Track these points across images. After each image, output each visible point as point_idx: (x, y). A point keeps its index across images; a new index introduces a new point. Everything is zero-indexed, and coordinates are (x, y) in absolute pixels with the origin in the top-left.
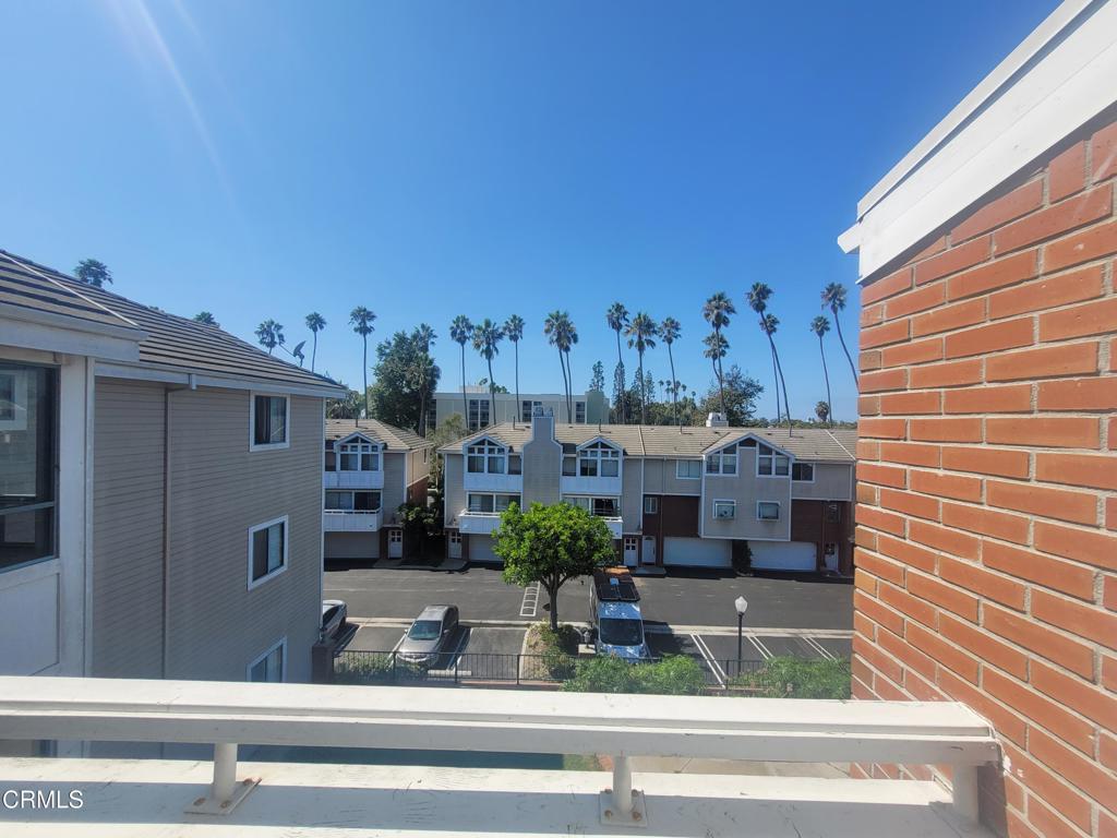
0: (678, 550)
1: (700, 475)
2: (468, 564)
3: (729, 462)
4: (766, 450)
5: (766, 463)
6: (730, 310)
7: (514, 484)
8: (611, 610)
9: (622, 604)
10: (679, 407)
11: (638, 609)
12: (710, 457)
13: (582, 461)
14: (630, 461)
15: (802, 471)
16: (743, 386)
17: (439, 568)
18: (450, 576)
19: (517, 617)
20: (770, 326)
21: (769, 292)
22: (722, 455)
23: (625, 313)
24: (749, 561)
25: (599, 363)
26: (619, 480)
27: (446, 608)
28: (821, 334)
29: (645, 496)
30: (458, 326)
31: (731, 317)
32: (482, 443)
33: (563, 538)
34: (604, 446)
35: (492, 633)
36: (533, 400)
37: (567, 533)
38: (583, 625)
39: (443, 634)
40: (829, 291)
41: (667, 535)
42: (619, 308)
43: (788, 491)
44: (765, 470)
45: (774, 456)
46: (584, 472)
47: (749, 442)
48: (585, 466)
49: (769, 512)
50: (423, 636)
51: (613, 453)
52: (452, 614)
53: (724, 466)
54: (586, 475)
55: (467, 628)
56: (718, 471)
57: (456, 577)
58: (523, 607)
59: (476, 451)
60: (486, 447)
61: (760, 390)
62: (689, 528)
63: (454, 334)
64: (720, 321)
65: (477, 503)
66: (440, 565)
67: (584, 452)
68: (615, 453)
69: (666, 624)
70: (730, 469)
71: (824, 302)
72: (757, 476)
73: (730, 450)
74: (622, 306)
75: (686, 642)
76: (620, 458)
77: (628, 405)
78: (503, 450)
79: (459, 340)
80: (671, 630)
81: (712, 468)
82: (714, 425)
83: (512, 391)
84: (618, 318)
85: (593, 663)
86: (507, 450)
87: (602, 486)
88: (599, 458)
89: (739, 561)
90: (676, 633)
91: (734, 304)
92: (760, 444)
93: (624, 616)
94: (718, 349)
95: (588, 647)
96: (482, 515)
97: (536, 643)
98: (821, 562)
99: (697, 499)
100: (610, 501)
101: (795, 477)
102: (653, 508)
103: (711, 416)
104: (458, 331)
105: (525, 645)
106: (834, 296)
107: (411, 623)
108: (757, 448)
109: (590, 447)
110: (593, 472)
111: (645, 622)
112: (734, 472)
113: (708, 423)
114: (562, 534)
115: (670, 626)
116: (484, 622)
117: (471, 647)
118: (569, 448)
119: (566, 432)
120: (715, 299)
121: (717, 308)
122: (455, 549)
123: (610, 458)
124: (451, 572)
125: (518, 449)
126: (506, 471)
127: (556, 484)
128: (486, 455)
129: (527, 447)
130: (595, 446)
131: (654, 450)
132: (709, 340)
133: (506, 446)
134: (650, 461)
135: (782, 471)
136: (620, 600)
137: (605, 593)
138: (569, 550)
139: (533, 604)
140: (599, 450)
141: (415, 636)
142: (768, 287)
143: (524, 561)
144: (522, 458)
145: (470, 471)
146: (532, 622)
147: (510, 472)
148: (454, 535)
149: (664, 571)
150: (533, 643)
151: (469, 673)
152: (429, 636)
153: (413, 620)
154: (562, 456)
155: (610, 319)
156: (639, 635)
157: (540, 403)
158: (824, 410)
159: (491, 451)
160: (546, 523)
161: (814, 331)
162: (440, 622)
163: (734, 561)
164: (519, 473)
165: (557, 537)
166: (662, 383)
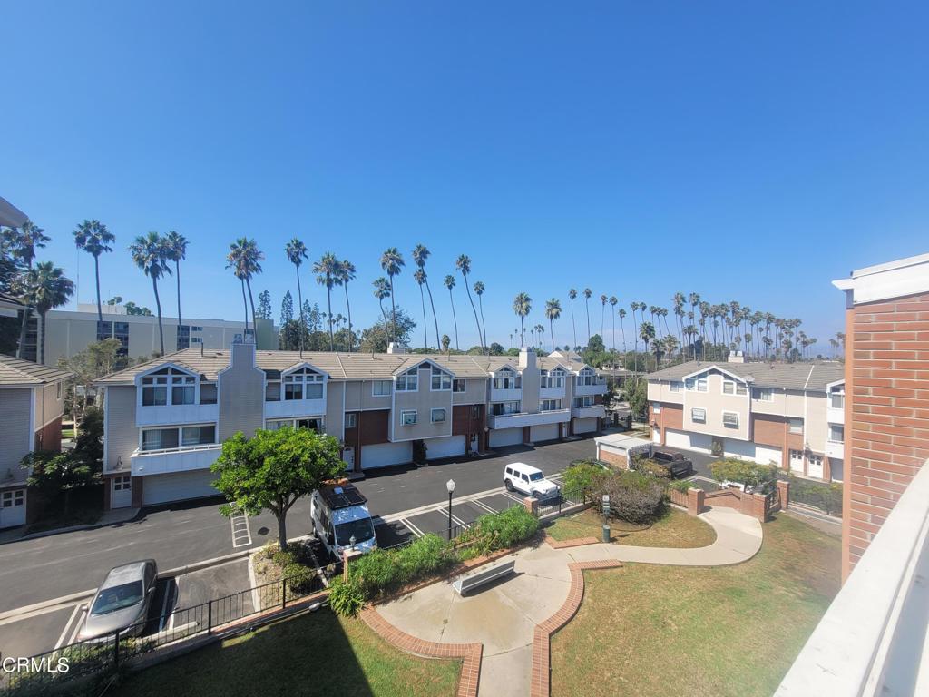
0: (374, 455)
1: (390, 392)
2: (142, 511)
3: (411, 381)
4: (437, 371)
5: (436, 380)
6: (401, 262)
7: (209, 414)
8: (343, 516)
9: (352, 508)
10: (341, 336)
11: (367, 509)
12: (398, 378)
13: (286, 385)
14: (334, 384)
15: (457, 385)
16: (403, 321)
17: (98, 524)
18: (120, 530)
19: (232, 550)
20: (422, 277)
21: (428, 253)
22: (407, 375)
23: (304, 249)
24: (425, 455)
25: (266, 292)
26: (323, 402)
27: (143, 564)
28: (450, 287)
29: (346, 413)
30: (87, 233)
31: (401, 267)
32: (164, 371)
33: (302, 459)
34: (309, 371)
35: (205, 576)
36: (191, 325)
37: (307, 454)
38: (305, 538)
39: (147, 594)
40: (461, 260)
41: (364, 445)
42: (298, 244)
43: (451, 400)
44: (436, 386)
45: (441, 375)
46: (289, 396)
47: (426, 365)
48: (290, 390)
49: (440, 416)
50: (116, 605)
51: (318, 377)
52: (151, 568)
53: (409, 384)
54: (292, 398)
55: (171, 578)
56: (404, 388)
57: (130, 528)
58: (234, 539)
59: (155, 381)
60: (170, 377)
61: (414, 325)
62: (382, 436)
63: (80, 241)
64: (393, 270)
65: (155, 439)
66: (97, 521)
67: (289, 378)
68: (320, 377)
69: (378, 517)
70: (412, 386)
71: (458, 266)
72: (431, 390)
73: (412, 372)
74: (301, 244)
75: (398, 526)
76: (325, 382)
77: (296, 333)
78: (193, 379)
79: (89, 249)
80: (383, 520)
81: (400, 386)
82: (394, 352)
83: (155, 312)
84: (297, 254)
85: (360, 562)
86: (198, 379)
87: (307, 408)
88: (304, 383)
89: (419, 455)
90: (388, 521)
91: (403, 258)
92: (434, 367)
93: (356, 518)
94: (385, 290)
95: (354, 550)
96: (165, 452)
97: (266, 569)
98: (468, 448)
99: (387, 413)
100: (315, 421)
101: (455, 390)
102: (352, 424)
103: (392, 345)
104: (88, 238)
105: (252, 574)
106: (465, 263)
107: (92, 595)
108: (431, 370)
109: (295, 373)
110: (299, 396)
111: (373, 518)
112: (416, 389)
113: (390, 351)
114: (301, 455)
115: (382, 518)
116: (189, 566)
117: (184, 599)
118: (272, 374)
119: (266, 359)
120: (390, 252)
121: (392, 259)
122: (120, 497)
123: (315, 382)
124: (119, 524)
125: (212, 376)
126: (197, 399)
127: (259, 409)
128: (169, 385)
129: (224, 375)
130: (301, 371)
131: (353, 374)
132: (377, 283)
133: (197, 372)
134: (351, 383)
135: (447, 386)
136: (350, 505)
137: (334, 503)
138: (308, 468)
139: (245, 533)
140: (305, 375)
141: (101, 610)
142: (428, 249)
143: (259, 490)
144: (218, 386)
145: (145, 403)
146: (250, 551)
147: (203, 402)
148: (118, 480)
149: (363, 475)
150: (261, 569)
151: (193, 624)
152: (126, 602)
153: (95, 590)
154: (266, 382)
155: (290, 254)
156: (370, 529)
157: (200, 329)
158: (447, 341)
159: (175, 380)
160: (284, 447)
161: (446, 285)
162: (141, 581)
163: (414, 456)
164: (214, 401)
165: (296, 459)
166: (325, 315)
